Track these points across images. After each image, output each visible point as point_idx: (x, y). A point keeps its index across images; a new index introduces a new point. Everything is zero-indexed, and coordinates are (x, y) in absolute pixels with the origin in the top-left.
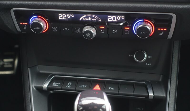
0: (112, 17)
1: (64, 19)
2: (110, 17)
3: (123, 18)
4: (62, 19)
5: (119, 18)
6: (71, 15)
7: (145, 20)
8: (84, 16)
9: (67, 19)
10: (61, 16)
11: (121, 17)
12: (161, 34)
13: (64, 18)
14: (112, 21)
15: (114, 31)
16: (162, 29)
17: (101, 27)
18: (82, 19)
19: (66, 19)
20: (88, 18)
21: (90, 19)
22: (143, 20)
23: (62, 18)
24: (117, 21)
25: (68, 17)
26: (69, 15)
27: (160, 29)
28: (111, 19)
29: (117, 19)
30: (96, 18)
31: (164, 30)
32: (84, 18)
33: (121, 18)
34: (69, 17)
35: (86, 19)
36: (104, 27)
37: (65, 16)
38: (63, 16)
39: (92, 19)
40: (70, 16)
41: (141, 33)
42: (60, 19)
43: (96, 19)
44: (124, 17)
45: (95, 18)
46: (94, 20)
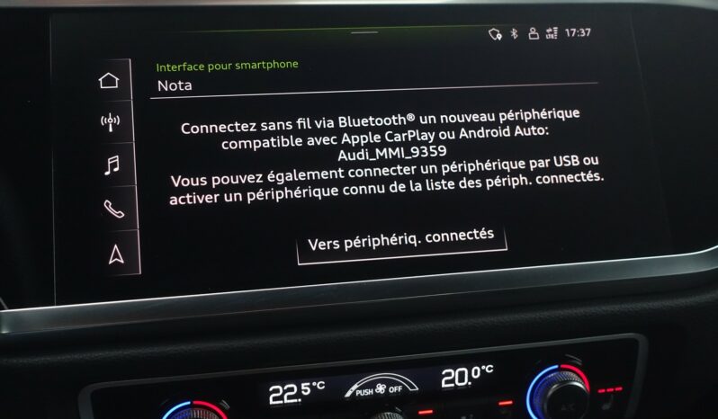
0: (455, 374)
1: (286, 401)
2: (449, 374)
3: (490, 369)
4: (279, 404)
5: (476, 374)
6: (314, 384)
7: (562, 366)
8: (362, 382)
9: (300, 400)
10: (277, 391)
11: (483, 367)
12: (606, 407)
13: (289, 397)
14: (453, 385)
16: (608, 390)
17: (421, 413)
18: (355, 392)
19: (296, 401)
20: (374, 388)
21: (381, 389)
22: (556, 367)
23: (281, 398)
24: (470, 383)
25: (303, 392)
26: (308, 384)
27: (603, 391)
28: (453, 381)
29: (470, 378)
30: (401, 384)
31: (614, 393)
32: (361, 388)
33: (483, 372)
34: (306, 391)
35: (369, 392)
36: (431, 412)
37: (292, 389)
38: (285, 392)
39: (387, 390)
40: (311, 386)
41: (564, 409)
42: (273, 405)
43: (400, 388)
44: (492, 366)
45: (399, 384)
46: (393, 389)
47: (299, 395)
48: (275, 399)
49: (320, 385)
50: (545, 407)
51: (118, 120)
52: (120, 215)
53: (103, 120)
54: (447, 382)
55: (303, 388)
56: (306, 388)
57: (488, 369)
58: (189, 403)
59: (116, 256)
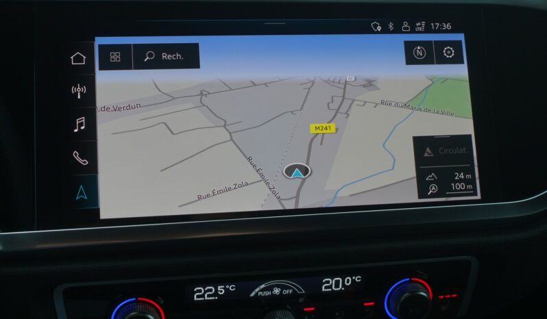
0: (332, 282)
1: (206, 298)
2: (328, 282)
3: (358, 279)
4: (202, 300)
5: (348, 282)
6: (227, 287)
8: (263, 286)
9: (216, 298)
10: (200, 291)
11: (354, 278)
13: (209, 296)
14: (330, 290)
15: (337, 314)
16: (446, 297)
17: (306, 309)
18: (258, 293)
19: (213, 298)
20: (272, 290)
21: (277, 291)
22: (408, 279)
23: (203, 296)
24: (343, 289)
25: (219, 292)
26: (223, 287)
27: (442, 297)
28: (331, 287)
29: (344, 285)
30: (291, 288)
31: (451, 298)
32: (262, 290)
33: (353, 281)
34: (221, 291)
35: (269, 293)
36: (313, 309)
37: (211, 290)
38: (205, 292)
39: (281, 292)
40: (225, 288)
42: (197, 301)
43: (291, 291)
44: (360, 277)
46: (286, 292)
47: (216, 294)
48: (198, 297)
49: (231, 288)
50: (398, 308)
51: (84, 89)
52: (85, 162)
53: (73, 90)
54: (326, 288)
55: (219, 289)
56: (221, 289)
57: (357, 279)
58: (134, 299)
59: (81, 193)
